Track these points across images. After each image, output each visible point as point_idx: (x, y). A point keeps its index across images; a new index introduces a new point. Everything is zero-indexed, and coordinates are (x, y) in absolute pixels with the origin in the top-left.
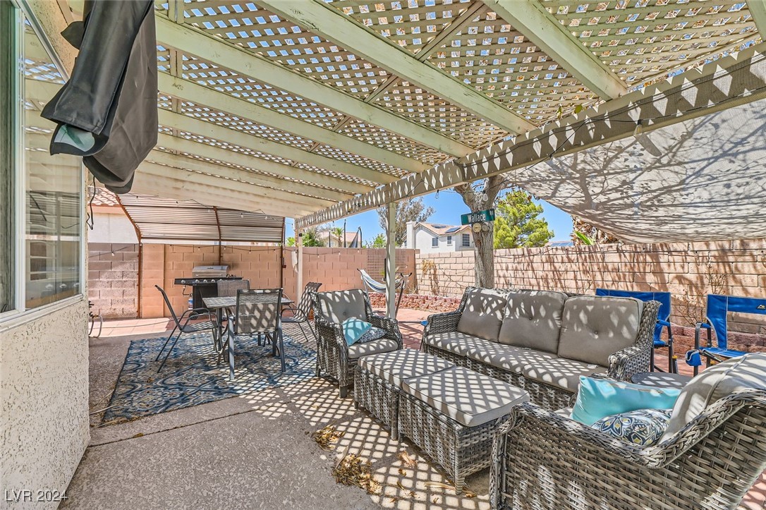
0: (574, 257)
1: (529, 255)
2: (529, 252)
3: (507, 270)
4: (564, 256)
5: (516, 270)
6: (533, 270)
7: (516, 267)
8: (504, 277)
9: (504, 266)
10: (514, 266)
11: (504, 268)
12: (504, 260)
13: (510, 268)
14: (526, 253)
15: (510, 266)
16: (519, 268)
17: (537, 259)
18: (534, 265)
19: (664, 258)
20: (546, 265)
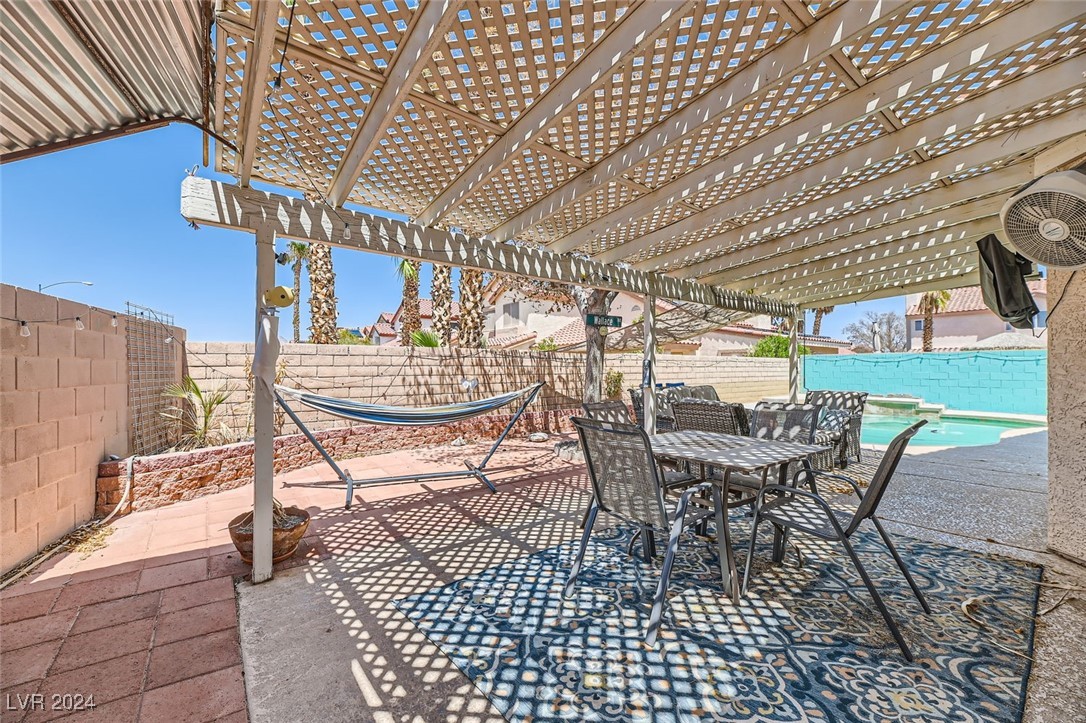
0: (500, 360)
1: (459, 357)
2: (458, 352)
3: (430, 375)
4: (493, 359)
5: (443, 375)
6: (463, 375)
7: (443, 371)
8: (426, 384)
9: (426, 370)
10: (440, 369)
11: (426, 372)
12: (425, 362)
13: (434, 372)
14: (455, 354)
15: (434, 369)
16: (446, 373)
17: (467, 362)
18: (465, 369)
19: (553, 363)
20: (476, 368)
